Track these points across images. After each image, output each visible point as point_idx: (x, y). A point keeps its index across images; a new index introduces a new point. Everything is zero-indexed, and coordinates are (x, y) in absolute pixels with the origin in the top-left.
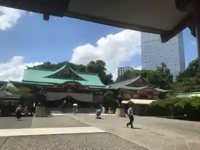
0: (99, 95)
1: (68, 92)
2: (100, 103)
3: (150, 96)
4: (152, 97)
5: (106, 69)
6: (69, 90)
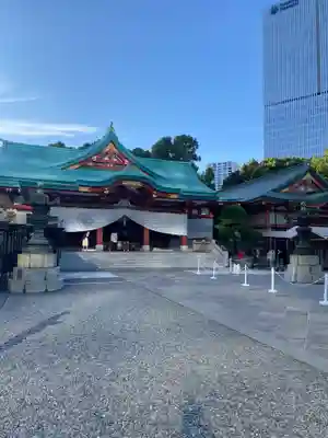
0: (199, 216)
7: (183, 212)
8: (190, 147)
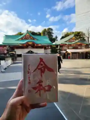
0: (48, 49)
1: (28, 48)
3: (79, 47)
4: (81, 47)
6: (29, 47)
7: (43, 48)
8: (51, 30)
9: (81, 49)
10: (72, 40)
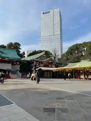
2: (17, 71)
5: (21, 49)
7: (10, 63)
8: (18, 45)
9: (51, 67)
10: (43, 58)
